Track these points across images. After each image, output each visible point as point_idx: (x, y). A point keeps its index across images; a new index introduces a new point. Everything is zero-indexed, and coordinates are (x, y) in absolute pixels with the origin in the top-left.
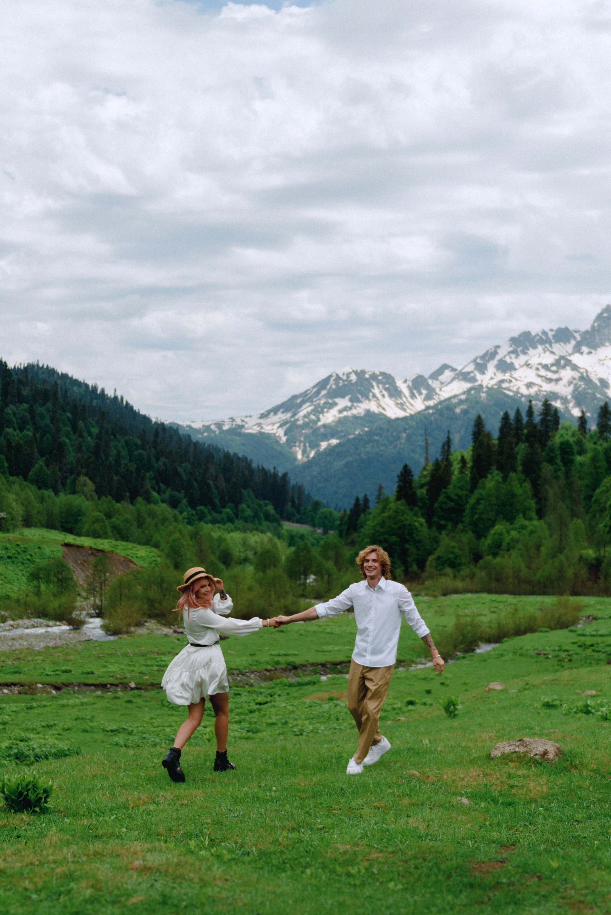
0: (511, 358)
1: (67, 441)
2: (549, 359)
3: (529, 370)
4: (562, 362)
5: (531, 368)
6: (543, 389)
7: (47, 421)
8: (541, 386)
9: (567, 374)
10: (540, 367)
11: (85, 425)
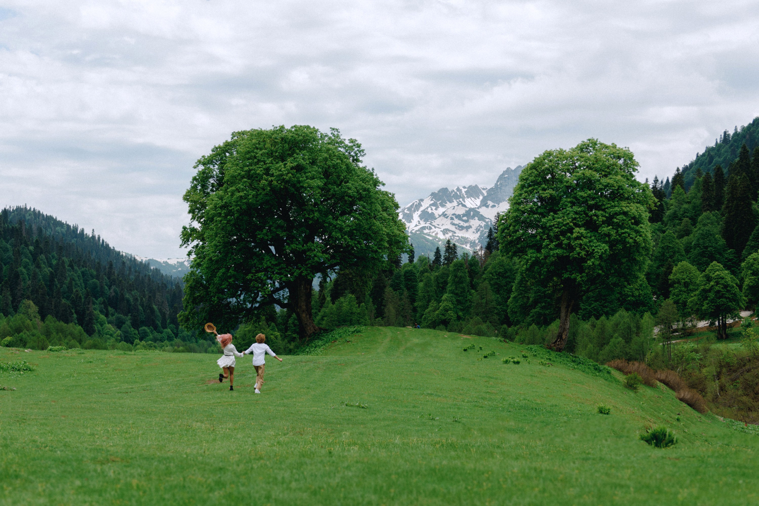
0: (432, 209)
1: (24, 270)
2: (461, 211)
3: (446, 219)
4: (472, 213)
5: (447, 218)
6: (456, 235)
7: (10, 253)
8: (455, 233)
9: (475, 223)
10: (454, 217)
11: (47, 258)
